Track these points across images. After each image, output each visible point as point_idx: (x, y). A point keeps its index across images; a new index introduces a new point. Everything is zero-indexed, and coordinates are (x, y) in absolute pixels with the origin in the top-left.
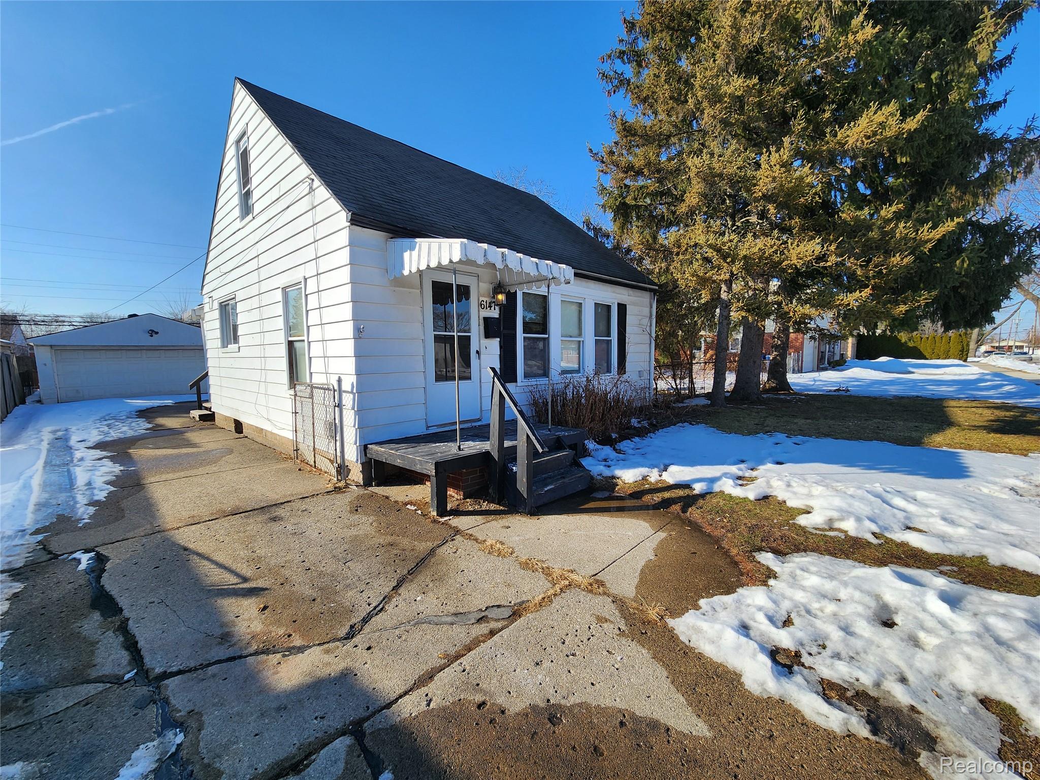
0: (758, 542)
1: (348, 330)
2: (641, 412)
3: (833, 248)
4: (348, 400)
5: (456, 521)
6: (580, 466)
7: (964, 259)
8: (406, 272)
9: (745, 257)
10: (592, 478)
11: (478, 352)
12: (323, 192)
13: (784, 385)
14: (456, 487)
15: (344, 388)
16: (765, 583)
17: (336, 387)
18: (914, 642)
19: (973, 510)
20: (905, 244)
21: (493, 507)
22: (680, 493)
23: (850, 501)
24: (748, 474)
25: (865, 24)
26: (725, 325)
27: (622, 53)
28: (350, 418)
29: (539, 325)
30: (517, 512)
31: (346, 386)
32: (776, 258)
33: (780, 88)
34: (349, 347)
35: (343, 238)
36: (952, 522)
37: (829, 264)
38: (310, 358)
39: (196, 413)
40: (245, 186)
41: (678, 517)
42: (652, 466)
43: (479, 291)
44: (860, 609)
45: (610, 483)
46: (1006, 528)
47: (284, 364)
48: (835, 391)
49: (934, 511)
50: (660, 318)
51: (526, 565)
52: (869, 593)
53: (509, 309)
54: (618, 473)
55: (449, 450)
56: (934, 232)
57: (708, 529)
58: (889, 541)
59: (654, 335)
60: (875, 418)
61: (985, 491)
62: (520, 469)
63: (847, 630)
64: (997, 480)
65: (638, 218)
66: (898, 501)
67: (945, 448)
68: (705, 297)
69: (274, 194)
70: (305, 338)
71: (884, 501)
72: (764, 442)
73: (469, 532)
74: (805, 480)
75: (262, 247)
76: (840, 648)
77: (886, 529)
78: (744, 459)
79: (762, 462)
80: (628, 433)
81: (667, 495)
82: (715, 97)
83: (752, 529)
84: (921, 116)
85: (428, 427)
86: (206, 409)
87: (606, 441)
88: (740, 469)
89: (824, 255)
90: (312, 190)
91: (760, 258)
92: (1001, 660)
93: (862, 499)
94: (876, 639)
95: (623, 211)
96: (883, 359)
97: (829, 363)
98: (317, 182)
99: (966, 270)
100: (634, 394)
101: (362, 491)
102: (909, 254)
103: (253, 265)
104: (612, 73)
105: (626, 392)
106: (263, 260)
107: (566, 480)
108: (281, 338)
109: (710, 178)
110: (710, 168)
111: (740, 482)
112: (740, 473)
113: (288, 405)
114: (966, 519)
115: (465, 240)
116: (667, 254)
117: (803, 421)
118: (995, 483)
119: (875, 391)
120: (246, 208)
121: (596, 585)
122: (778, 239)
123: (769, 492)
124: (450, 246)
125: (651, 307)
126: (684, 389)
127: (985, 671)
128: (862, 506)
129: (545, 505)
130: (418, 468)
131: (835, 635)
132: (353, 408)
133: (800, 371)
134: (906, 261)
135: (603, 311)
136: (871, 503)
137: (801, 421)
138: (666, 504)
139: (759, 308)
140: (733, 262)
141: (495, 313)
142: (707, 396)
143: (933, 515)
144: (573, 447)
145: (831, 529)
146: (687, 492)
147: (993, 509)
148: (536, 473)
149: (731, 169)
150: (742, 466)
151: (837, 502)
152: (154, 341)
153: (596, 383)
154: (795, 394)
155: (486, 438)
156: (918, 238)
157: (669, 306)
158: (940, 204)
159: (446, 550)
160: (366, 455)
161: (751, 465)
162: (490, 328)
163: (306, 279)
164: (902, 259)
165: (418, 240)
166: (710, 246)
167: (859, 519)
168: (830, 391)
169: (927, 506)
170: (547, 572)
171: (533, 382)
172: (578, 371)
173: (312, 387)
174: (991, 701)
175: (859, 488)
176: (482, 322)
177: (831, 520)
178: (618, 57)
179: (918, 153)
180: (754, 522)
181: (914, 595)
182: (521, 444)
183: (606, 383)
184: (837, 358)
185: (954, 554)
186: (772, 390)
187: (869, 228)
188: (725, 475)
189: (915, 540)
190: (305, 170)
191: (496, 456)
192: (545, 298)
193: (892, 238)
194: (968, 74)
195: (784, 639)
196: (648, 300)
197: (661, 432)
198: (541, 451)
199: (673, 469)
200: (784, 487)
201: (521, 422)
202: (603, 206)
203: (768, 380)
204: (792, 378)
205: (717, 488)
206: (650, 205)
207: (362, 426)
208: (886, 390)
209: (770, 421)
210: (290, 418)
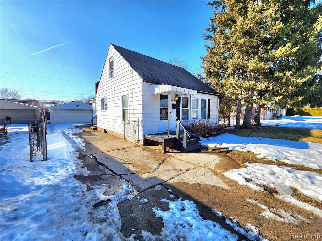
0: (245, 161)
1: (141, 107)
2: (214, 130)
3: (271, 84)
4: (140, 124)
5: (169, 154)
6: (198, 142)
7: (313, 87)
8: (156, 93)
9: (245, 87)
10: (202, 146)
11: (171, 113)
12: (135, 73)
13: (259, 124)
14: (168, 146)
15: (139, 121)
16: (246, 168)
17: (138, 121)
18: (279, 178)
19: (305, 156)
20: (293, 83)
21: (177, 151)
22: (226, 150)
23: (271, 152)
24: (244, 146)
25: (280, 23)
26: (240, 106)
27: (210, 29)
28: (140, 128)
29: (186, 105)
30: (183, 152)
31: (140, 121)
32: (254, 87)
33: (256, 40)
34: (141, 111)
35: (141, 85)
36: (298, 158)
37: (270, 89)
38: (129, 114)
39: (92, 128)
40: (111, 70)
41: (225, 155)
42: (218, 143)
43: (171, 97)
44: (267, 172)
45: (206, 148)
46: (312, 160)
47: (121, 115)
48: (276, 126)
49: (294, 156)
50: (220, 103)
51: (188, 162)
52: (270, 170)
53: (179, 101)
54: (208, 145)
55: (166, 137)
56: (302, 80)
57: (233, 158)
58: (279, 161)
59: (218, 108)
60: (286, 133)
61: (312, 152)
62: (184, 142)
63: (263, 175)
64: (317, 150)
65: (214, 75)
66: (284, 153)
67: (305, 142)
68: (233, 97)
69: (121, 73)
70: (128, 108)
71: (280, 153)
72: (250, 138)
73: (173, 156)
74: (260, 148)
75: (116, 85)
76: (261, 178)
77: (279, 159)
78: (243, 142)
79: (248, 143)
80: (211, 135)
81: (222, 150)
82: (236, 44)
83: (244, 158)
84: (297, 48)
85: (158, 132)
86: (94, 126)
87: (205, 137)
88: (242, 145)
89: (269, 87)
90: (132, 73)
91: (250, 87)
92: (296, 181)
93: (274, 152)
94: (269, 177)
95: (209, 73)
96: (296, 116)
97: (276, 117)
98: (134, 71)
99: (314, 90)
100: (213, 124)
101: (144, 147)
102: (294, 86)
103: (113, 90)
104: (206, 35)
105: (210, 124)
106: (116, 89)
107: (195, 146)
108: (121, 108)
109: (235, 65)
110: (235, 63)
111: (242, 148)
112: (242, 146)
113: (122, 125)
114: (302, 157)
115: (172, 86)
116: (222, 86)
117: (263, 134)
118: (315, 150)
119: (290, 126)
120: (111, 76)
121: (205, 166)
122: (255, 82)
123: (249, 150)
124: (168, 87)
125: (217, 100)
126: (227, 124)
127: (292, 182)
128: (274, 153)
129: (190, 151)
130: (159, 141)
131: (260, 176)
132: (141, 126)
133: (266, 119)
134: (293, 88)
135: (204, 101)
136: (276, 153)
137: (262, 134)
138: (222, 152)
139: (249, 101)
140: (242, 88)
141: (175, 102)
142: (234, 126)
143: (293, 156)
144: (196, 138)
145: (265, 158)
146: (227, 150)
147: (311, 156)
148: (188, 143)
149: (241, 63)
150: (243, 144)
151: (268, 152)
152: (78, 108)
153: (202, 121)
154: (263, 126)
155: (175, 134)
156: (297, 82)
157: (223, 99)
158: (306, 71)
159: (168, 159)
160: (144, 138)
161: (246, 144)
162: (174, 106)
163: (129, 94)
164: (292, 88)
165: (159, 85)
166: (235, 84)
167: (272, 156)
168: (274, 126)
169: (292, 154)
170: (193, 164)
171: (185, 121)
172: (196, 118)
173: (130, 121)
174: (292, 188)
175: (274, 149)
176: (172, 105)
177: (265, 156)
178: (209, 30)
179: (299, 56)
180: (245, 156)
181: (281, 170)
182: (185, 136)
183: (205, 121)
184: (279, 115)
185: (296, 164)
186: (255, 125)
187: (282, 79)
188: (238, 146)
189: (286, 161)
190: (130, 68)
191: (178, 139)
192: (188, 98)
193: (290, 81)
194: (314, 34)
195: (249, 177)
196: (217, 98)
197: (220, 135)
198: (190, 137)
199: (223, 144)
200: (254, 149)
201: (185, 130)
202: (204, 72)
203: (254, 122)
204: (262, 121)
205: (235, 149)
206: (217, 71)
207: (144, 131)
208: (293, 126)
209: (253, 134)
210: (123, 129)
